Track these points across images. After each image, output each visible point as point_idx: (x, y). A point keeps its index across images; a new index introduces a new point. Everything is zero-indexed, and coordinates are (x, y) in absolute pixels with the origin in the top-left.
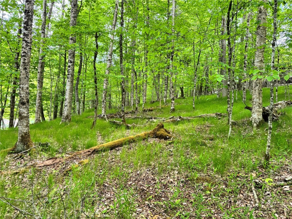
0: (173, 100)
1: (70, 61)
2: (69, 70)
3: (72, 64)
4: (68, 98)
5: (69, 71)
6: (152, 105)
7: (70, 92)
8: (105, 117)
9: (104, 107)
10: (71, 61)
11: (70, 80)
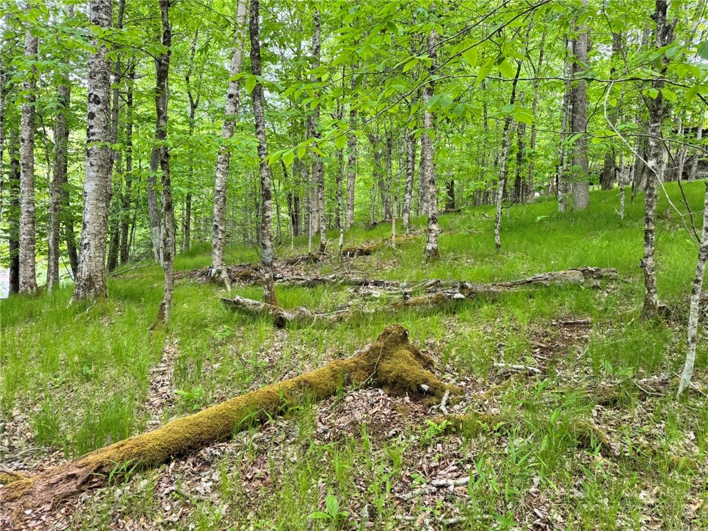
0: (434, 223)
1: (93, 96)
2: (91, 127)
3: (100, 106)
4: (91, 221)
5: (91, 131)
6: (370, 233)
7: (97, 199)
8: (224, 275)
9: (218, 247)
10: (96, 96)
11: (94, 162)
